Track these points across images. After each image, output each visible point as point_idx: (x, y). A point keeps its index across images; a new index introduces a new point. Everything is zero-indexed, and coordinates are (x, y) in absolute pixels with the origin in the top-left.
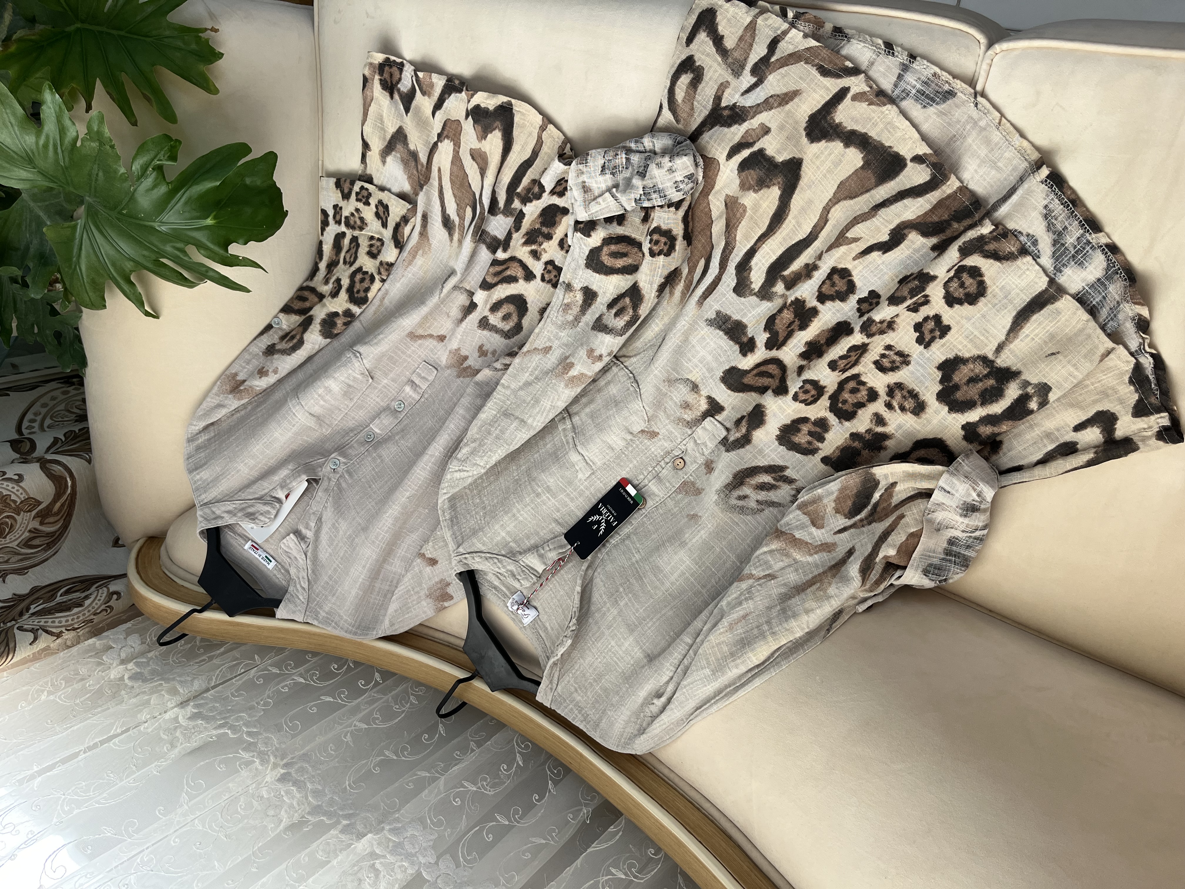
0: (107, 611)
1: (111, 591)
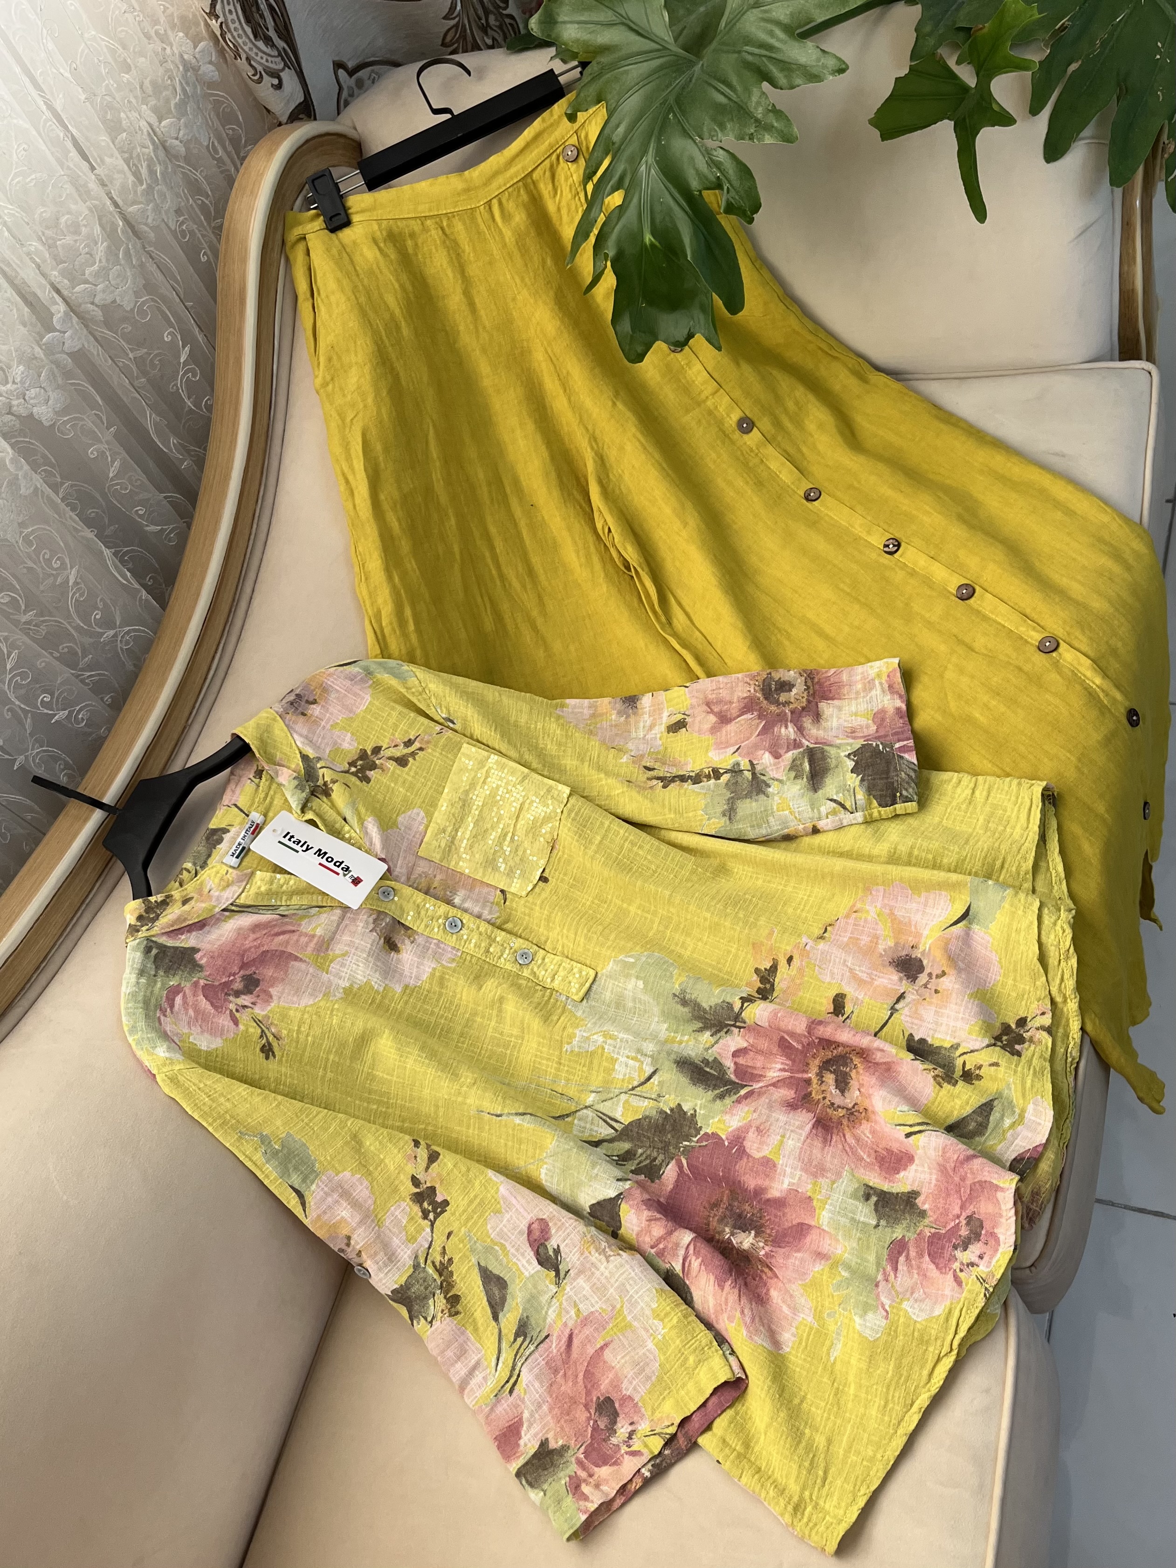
0: (254, 74)
1: (281, 74)
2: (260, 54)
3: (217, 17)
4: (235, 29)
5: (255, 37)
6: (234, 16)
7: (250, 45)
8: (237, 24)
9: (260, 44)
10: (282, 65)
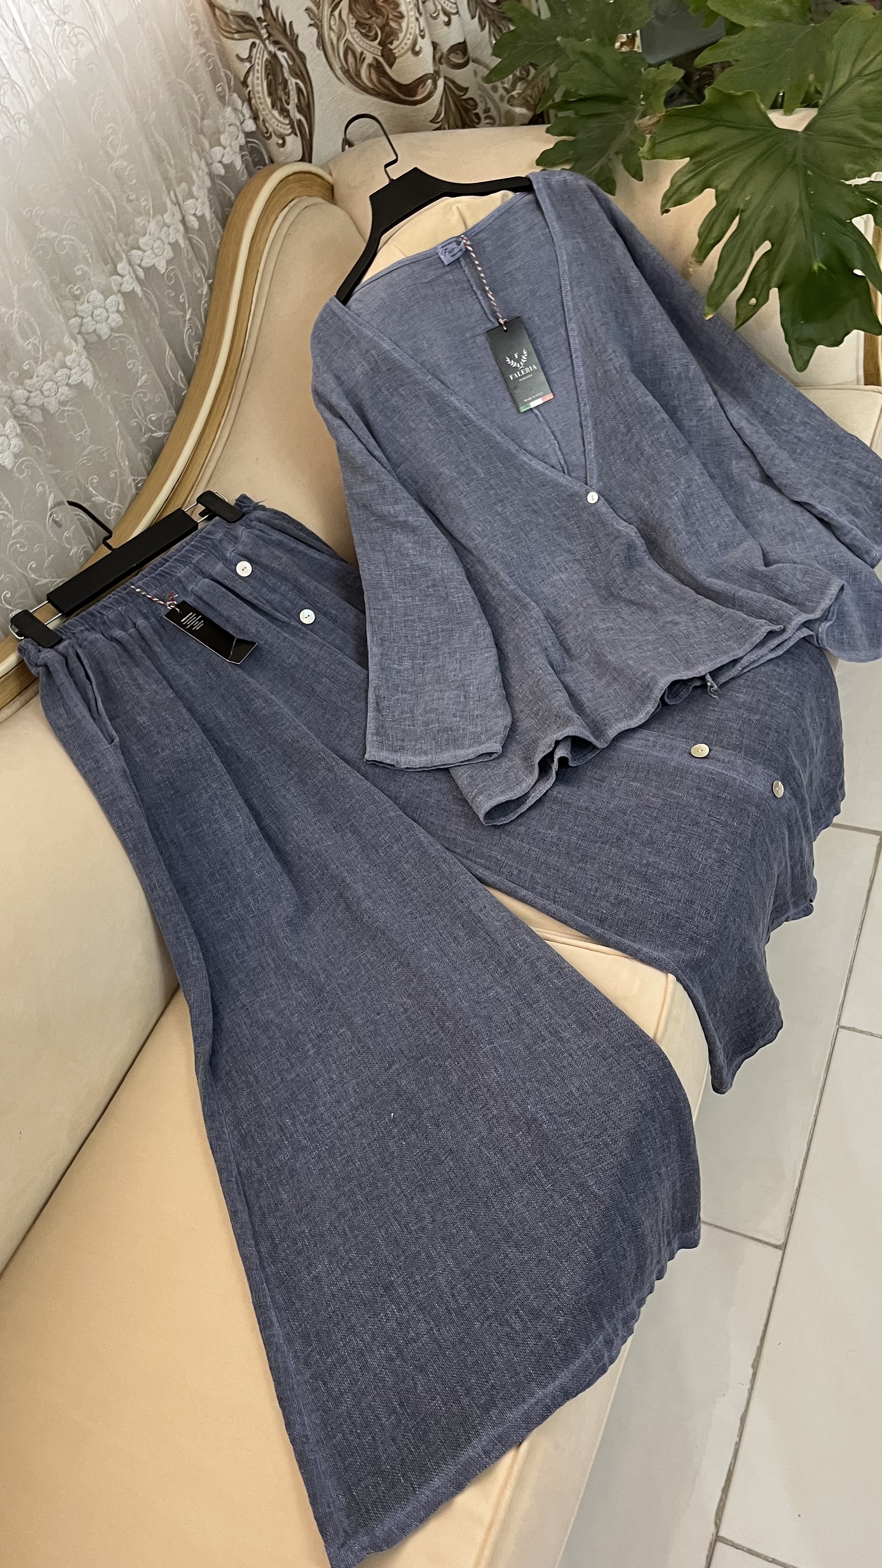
0: (267, 133)
1: (287, 138)
2: (274, 120)
3: (247, 87)
4: (259, 98)
5: (273, 106)
6: (260, 88)
7: (267, 112)
8: (261, 95)
9: (276, 113)
10: (290, 131)
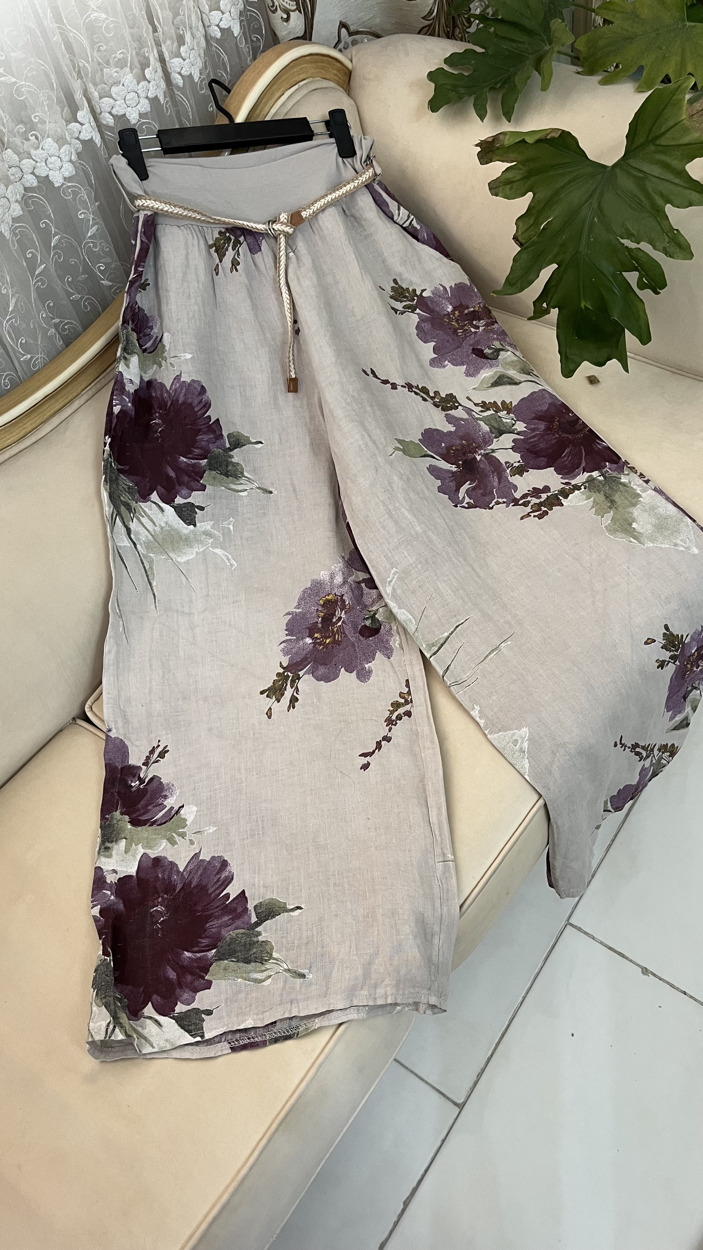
0: (272, 6)
1: (291, 13)
10: (295, 7)
